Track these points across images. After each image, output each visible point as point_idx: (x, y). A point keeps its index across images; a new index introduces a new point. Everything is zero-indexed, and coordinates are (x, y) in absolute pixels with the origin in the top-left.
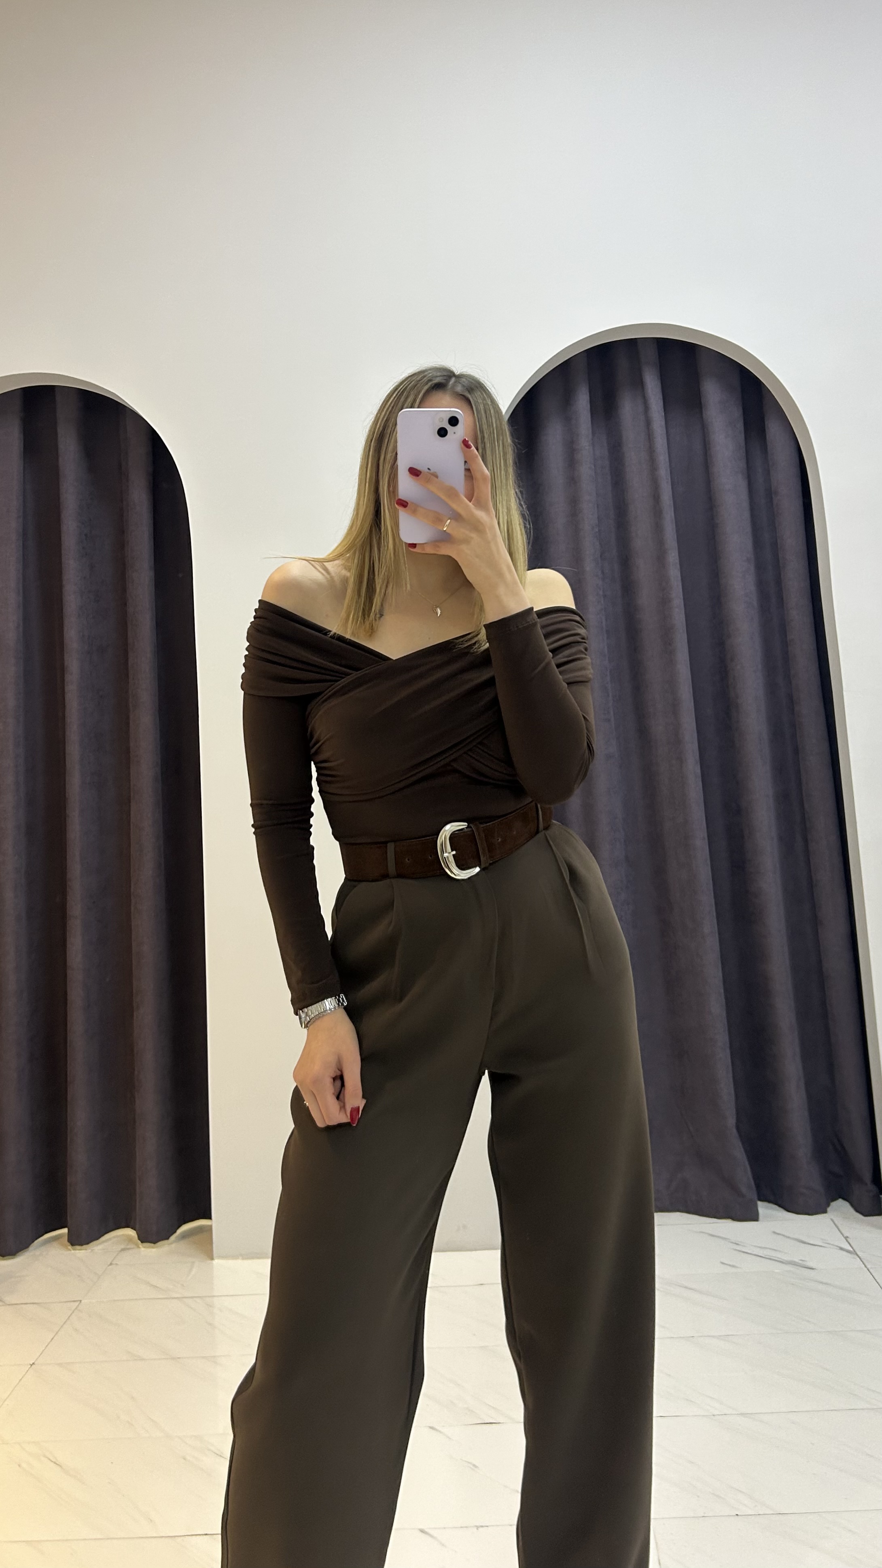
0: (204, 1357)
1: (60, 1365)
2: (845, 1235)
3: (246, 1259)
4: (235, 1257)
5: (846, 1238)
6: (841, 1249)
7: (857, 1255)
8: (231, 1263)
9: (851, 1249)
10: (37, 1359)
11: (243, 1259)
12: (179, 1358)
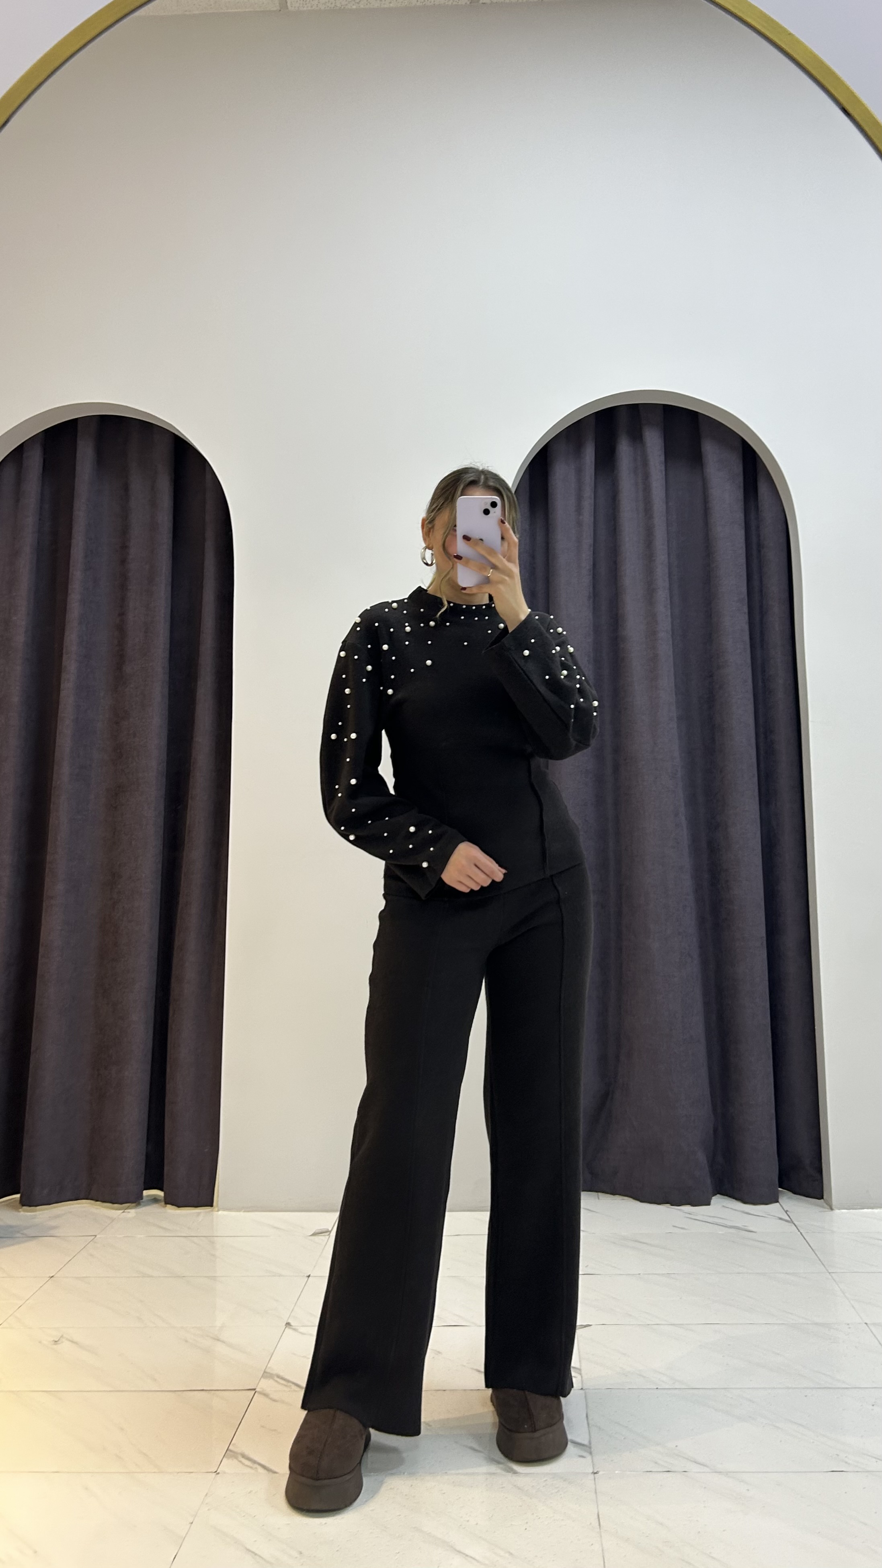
0: (206, 1277)
1: (77, 1278)
2: (786, 1210)
3: (248, 1212)
4: (238, 1210)
5: (786, 1212)
6: (781, 1219)
7: (794, 1224)
8: (233, 1214)
9: (787, 1218)
10: (56, 1273)
11: (244, 1212)
12: (184, 1277)
